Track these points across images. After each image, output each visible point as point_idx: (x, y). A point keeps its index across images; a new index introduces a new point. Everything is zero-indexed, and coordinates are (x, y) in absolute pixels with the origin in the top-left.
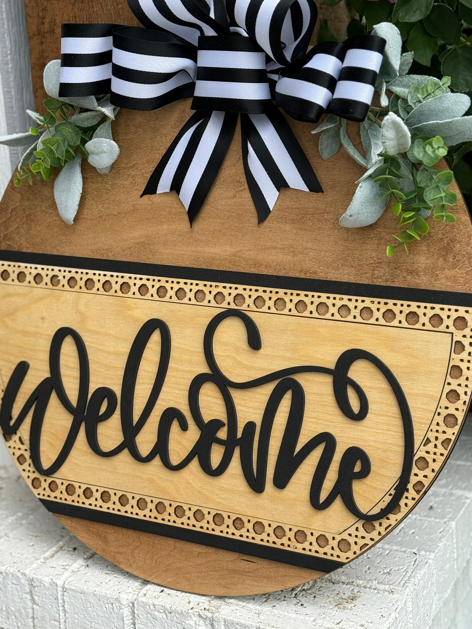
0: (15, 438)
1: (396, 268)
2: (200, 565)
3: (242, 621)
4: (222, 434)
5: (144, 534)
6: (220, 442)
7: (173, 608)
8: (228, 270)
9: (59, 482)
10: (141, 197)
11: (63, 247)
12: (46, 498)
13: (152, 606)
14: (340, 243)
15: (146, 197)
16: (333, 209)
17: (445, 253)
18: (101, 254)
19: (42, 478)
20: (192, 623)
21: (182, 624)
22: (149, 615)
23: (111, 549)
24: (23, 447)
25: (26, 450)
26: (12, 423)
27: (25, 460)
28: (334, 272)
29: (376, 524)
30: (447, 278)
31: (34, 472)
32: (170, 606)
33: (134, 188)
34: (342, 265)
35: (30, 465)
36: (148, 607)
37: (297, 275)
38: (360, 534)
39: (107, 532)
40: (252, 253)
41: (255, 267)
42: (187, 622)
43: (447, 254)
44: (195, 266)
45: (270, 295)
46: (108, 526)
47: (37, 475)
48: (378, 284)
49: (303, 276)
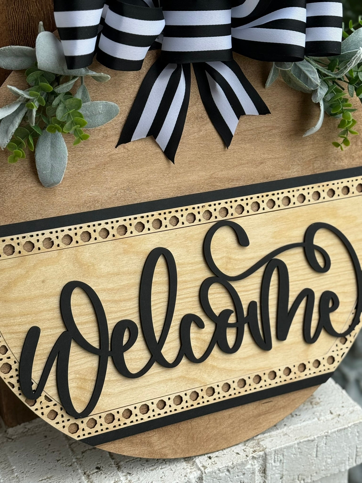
0: (42, 398)
1: (327, 159)
2: (231, 423)
3: (287, 445)
4: (232, 319)
5: (182, 423)
6: (231, 326)
7: (235, 464)
8: (207, 191)
9: (96, 418)
10: (116, 147)
11: (45, 211)
12: (87, 436)
13: (217, 472)
14: (287, 149)
15: (120, 146)
16: (278, 125)
17: (355, 140)
18: (88, 207)
19: (78, 422)
20: (249, 466)
21: (242, 472)
22: (215, 479)
23: (156, 448)
24: (51, 404)
25: (55, 405)
26: (34, 387)
27: (57, 414)
28: (287, 172)
29: (348, 337)
30: (359, 157)
31: (68, 420)
32: (231, 463)
33: (107, 140)
34: (292, 165)
35: (62, 416)
36: (214, 474)
37: (262, 181)
38: (339, 348)
39: (150, 437)
40: (223, 173)
41: (229, 184)
42: (246, 468)
43: (357, 141)
44: (179, 195)
45: (247, 202)
46: (149, 432)
47: (72, 421)
48: (318, 173)
49: (265, 181)
